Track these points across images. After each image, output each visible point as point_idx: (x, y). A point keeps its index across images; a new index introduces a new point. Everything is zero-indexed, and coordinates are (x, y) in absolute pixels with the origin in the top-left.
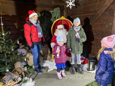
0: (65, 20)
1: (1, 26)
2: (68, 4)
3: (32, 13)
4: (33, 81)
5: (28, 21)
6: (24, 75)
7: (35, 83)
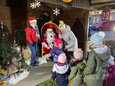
0: (52, 24)
1: (1, 28)
2: (55, 12)
3: (33, 20)
4: (28, 71)
5: (29, 25)
6: (20, 67)
7: (30, 73)
